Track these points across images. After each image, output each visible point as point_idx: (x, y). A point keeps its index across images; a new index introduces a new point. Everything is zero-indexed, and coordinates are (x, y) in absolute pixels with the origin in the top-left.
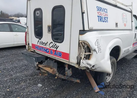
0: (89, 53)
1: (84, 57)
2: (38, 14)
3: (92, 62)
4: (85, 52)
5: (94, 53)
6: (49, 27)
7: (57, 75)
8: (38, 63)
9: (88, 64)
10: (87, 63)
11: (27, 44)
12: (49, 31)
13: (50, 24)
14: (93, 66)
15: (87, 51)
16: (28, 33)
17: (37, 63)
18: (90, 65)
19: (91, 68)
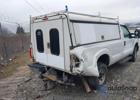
0: (78, 63)
1: (75, 66)
2: (39, 34)
3: (81, 68)
4: (75, 62)
5: (82, 62)
6: (48, 44)
7: (57, 81)
8: (41, 72)
10: (77, 70)
11: (32, 57)
12: (48, 47)
13: (49, 42)
14: (82, 72)
15: (76, 61)
16: (32, 49)
17: (41, 73)
18: (80, 71)
19: (81, 73)
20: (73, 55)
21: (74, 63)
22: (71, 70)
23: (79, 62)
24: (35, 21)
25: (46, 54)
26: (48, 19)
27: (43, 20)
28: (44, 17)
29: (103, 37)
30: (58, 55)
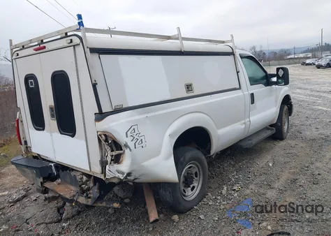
0: (118, 152)
1: (112, 160)
2: (32, 85)
3: (125, 166)
4: (112, 151)
5: (127, 151)
6: (51, 108)
7: (75, 199)
8: (42, 178)
9: (119, 172)
10: (117, 171)
11: (23, 143)
12: (52, 116)
14: (129, 174)
15: (114, 148)
16: (22, 121)
17: (41, 180)
18: (123, 173)
19: (126, 178)
20: (105, 135)
21: (109, 153)
22: (104, 172)
23: (122, 150)
24: (22, 53)
25: (49, 134)
26: (46, 49)
27: (36, 50)
28: (37, 43)
29: (189, 87)
30: (73, 136)
